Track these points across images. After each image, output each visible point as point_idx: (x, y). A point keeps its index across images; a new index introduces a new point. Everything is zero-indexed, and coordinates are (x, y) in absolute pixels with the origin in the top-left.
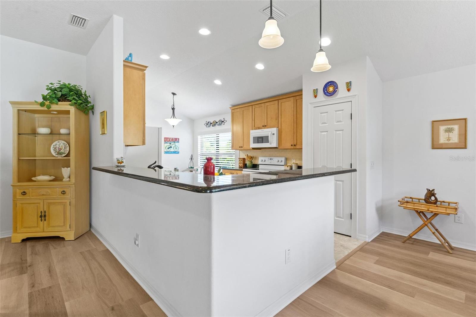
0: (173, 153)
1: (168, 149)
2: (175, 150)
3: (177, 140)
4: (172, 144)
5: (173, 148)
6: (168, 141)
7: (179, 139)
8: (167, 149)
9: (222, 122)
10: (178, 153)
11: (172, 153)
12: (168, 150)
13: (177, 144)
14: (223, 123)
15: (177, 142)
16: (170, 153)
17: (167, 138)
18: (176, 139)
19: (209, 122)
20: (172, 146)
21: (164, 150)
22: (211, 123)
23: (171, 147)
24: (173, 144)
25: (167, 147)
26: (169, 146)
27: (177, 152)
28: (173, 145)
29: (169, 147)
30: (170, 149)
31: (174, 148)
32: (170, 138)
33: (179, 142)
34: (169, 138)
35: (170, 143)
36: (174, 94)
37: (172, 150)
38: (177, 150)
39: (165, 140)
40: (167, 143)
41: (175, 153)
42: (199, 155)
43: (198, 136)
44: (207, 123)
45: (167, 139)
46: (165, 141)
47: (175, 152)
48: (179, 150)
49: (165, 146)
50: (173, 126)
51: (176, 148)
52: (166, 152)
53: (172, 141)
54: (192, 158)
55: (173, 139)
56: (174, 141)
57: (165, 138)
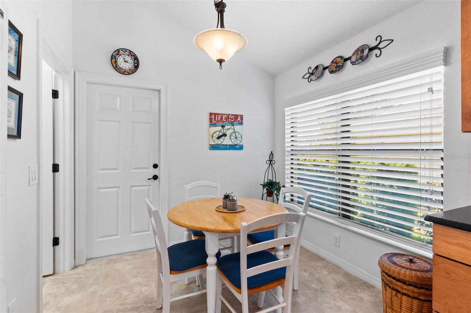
0: (229, 149)
1: (219, 138)
2: (233, 141)
3: (239, 119)
4: (226, 127)
5: (230, 138)
6: (218, 122)
7: (242, 117)
8: (215, 138)
9: (371, 49)
10: (241, 148)
11: (226, 147)
12: (219, 142)
13: (237, 128)
14: (377, 52)
15: (239, 124)
16: (223, 149)
17: (215, 114)
18: (236, 116)
19: (317, 68)
20: (228, 133)
21: (209, 141)
22: (325, 69)
23: (225, 135)
24: (229, 127)
25: (216, 136)
26: (220, 131)
27: (237, 147)
28: (229, 130)
29: (221, 134)
30: (221, 140)
31: (232, 137)
32: (222, 115)
33: (241, 124)
34: (219, 114)
35: (223, 127)
37: (226, 141)
38: (239, 142)
39: (211, 119)
40: (215, 125)
41: (233, 149)
42: (287, 153)
43: (286, 109)
44: (311, 71)
45: (215, 117)
46: (211, 121)
47: (233, 147)
48: (244, 143)
49: (211, 134)
50: (221, 61)
51: (236, 138)
52: (213, 147)
53: (226, 121)
54: (271, 161)
55: (229, 117)
56: (231, 121)
57: (211, 114)
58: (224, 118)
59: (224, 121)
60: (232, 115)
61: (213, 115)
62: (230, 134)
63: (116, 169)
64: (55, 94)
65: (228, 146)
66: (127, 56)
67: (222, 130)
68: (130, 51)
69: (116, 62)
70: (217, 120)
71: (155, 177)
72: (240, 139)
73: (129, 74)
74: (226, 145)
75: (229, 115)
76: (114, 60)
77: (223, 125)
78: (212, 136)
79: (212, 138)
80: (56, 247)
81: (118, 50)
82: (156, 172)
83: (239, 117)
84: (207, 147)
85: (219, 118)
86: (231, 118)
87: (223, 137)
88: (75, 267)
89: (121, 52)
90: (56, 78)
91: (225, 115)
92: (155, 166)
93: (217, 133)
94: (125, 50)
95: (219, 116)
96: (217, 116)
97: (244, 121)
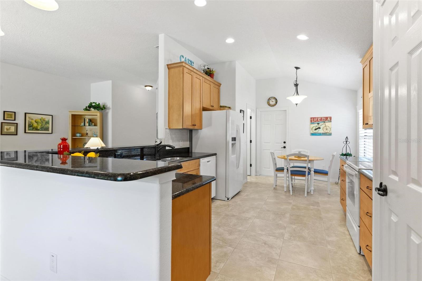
0: (322, 135)
1: (315, 130)
2: (325, 131)
3: (329, 119)
4: (320, 124)
6: (315, 121)
7: (331, 118)
10: (330, 134)
11: (320, 134)
12: (316, 132)
13: (327, 124)
15: (328, 122)
16: (318, 135)
17: (313, 118)
18: (327, 118)
21: (310, 132)
23: (320, 128)
24: (322, 124)
25: (314, 128)
26: (316, 126)
27: (328, 134)
28: (322, 125)
29: (317, 128)
30: (317, 130)
31: (324, 129)
33: (331, 121)
34: (316, 118)
35: (318, 124)
36: (297, 68)
37: (320, 131)
38: (328, 131)
39: (311, 120)
40: (313, 123)
41: (325, 135)
45: (313, 119)
46: (311, 122)
48: (332, 132)
49: (311, 128)
50: (297, 104)
51: (327, 129)
52: (312, 134)
53: (320, 121)
54: (346, 142)
55: (322, 118)
56: (323, 121)
57: (311, 118)
58: (319, 119)
59: (319, 121)
60: (324, 117)
61: (312, 119)
62: (322, 128)
63: (269, 143)
64: (251, 118)
65: (321, 134)
66: (273, 99)
67: (318, 126)
68: (274, 97)
69: (269, 102)
70: (314, 120)
71: (285, 147)
72: (330, 130)
73: (274, 106)
74: (320, 133)
75: (322, 117)
76: (268, 102)
77: (319, 123)
78: (312, 129)
79: (312, 130)
80: (251, 167)
81: (270, 98)
82: (284, 145)
83: (329, 118)
84: (309, 134)
85: (316, 120)
86: (323, 119)
87: (318, 129)
88: (256, 176)
89: (271, 98)
90: (251, 112)
91: (319, 118)
92: (285, 142)
93: (315, 127)
94: (272, 97)
95: (316, 119)
96: (314, 119)
97: (332, 120)
